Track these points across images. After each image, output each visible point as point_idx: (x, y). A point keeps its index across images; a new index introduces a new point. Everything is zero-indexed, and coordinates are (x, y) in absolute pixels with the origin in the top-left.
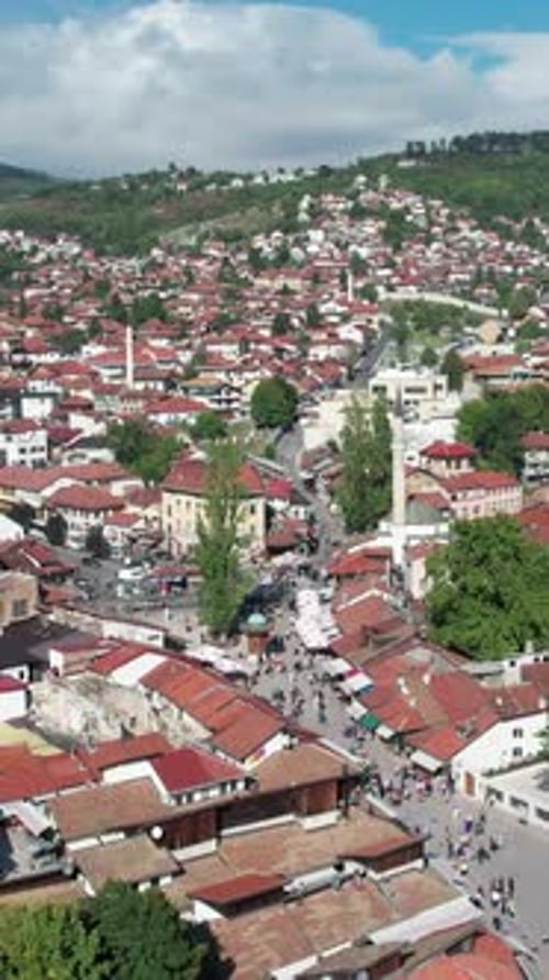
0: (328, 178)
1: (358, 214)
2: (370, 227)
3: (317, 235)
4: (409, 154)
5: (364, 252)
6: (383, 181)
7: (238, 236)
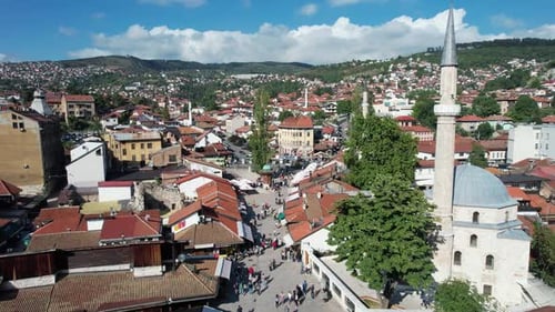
0: (400, 59)
1: (408, 69)
2: (412, 72)
3: (393, 75)
4: (428, 51)
5: (408, 79)
6: (418, 59)
7: (368, 77)
